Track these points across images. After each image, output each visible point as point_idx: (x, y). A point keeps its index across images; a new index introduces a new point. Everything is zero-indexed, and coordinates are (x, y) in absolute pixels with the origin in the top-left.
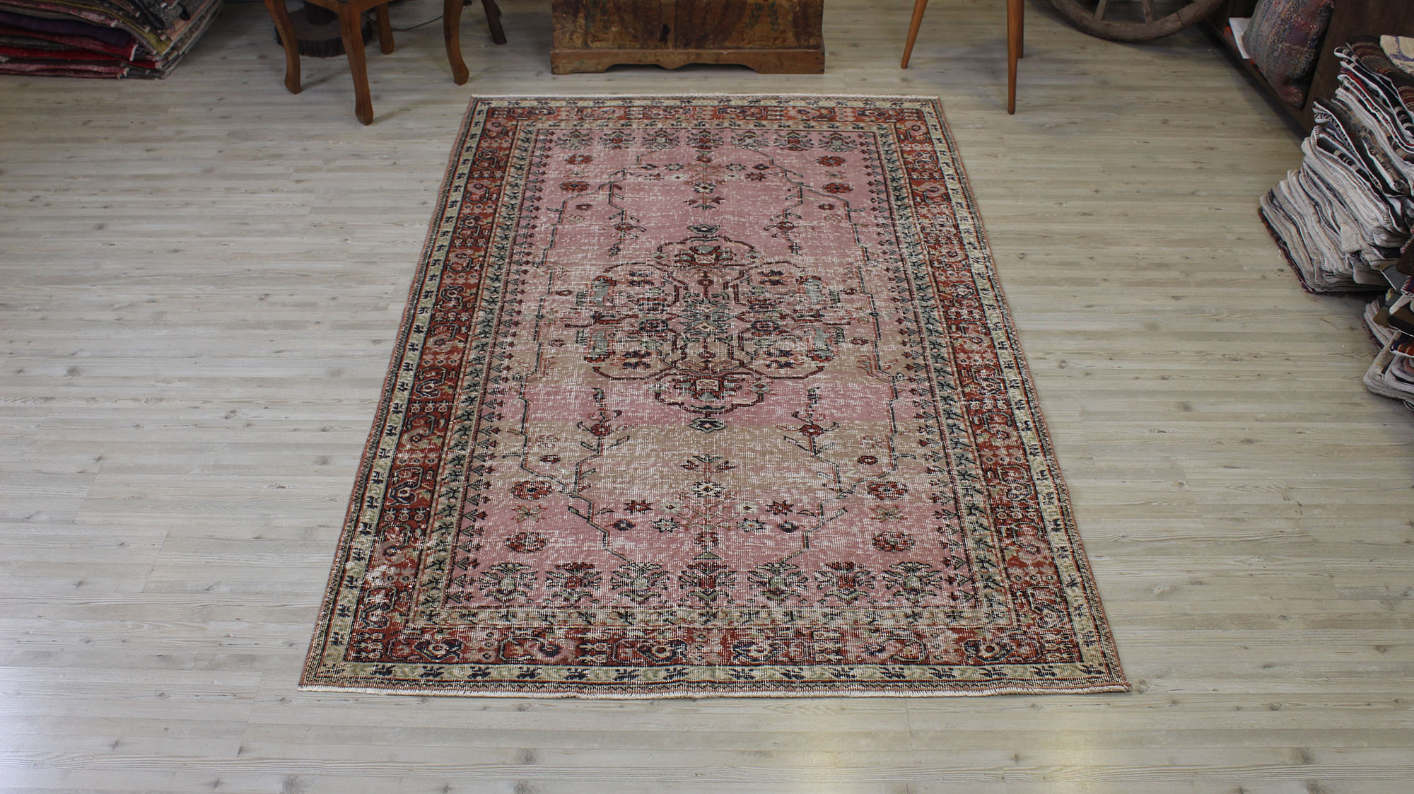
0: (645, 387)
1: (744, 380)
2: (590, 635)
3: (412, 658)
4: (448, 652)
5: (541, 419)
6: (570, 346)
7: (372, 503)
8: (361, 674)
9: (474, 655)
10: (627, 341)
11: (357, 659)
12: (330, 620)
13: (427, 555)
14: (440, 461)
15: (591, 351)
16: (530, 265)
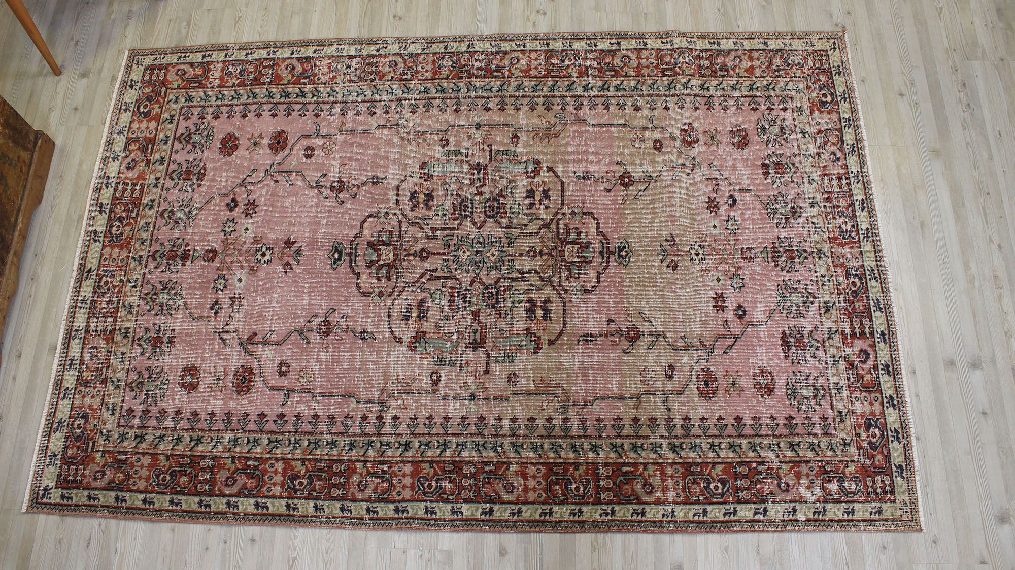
0: (575, 301)
1: (566, 226)
2: (848, 331)
3: (885, 452)
4: (876, 427)
5: (620, 384)
6: (517, 366)
7: (731, 513)
8: (905, 486)
9: (877, 408)
10: (511, 319)
11: (892, 492)
12: (859, 521)
13: (785, 456)
14: (675, 463)
15: (524, 348)
16: (384, 415)
